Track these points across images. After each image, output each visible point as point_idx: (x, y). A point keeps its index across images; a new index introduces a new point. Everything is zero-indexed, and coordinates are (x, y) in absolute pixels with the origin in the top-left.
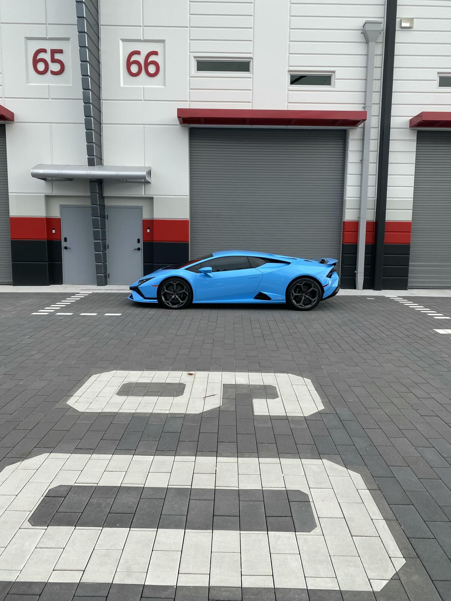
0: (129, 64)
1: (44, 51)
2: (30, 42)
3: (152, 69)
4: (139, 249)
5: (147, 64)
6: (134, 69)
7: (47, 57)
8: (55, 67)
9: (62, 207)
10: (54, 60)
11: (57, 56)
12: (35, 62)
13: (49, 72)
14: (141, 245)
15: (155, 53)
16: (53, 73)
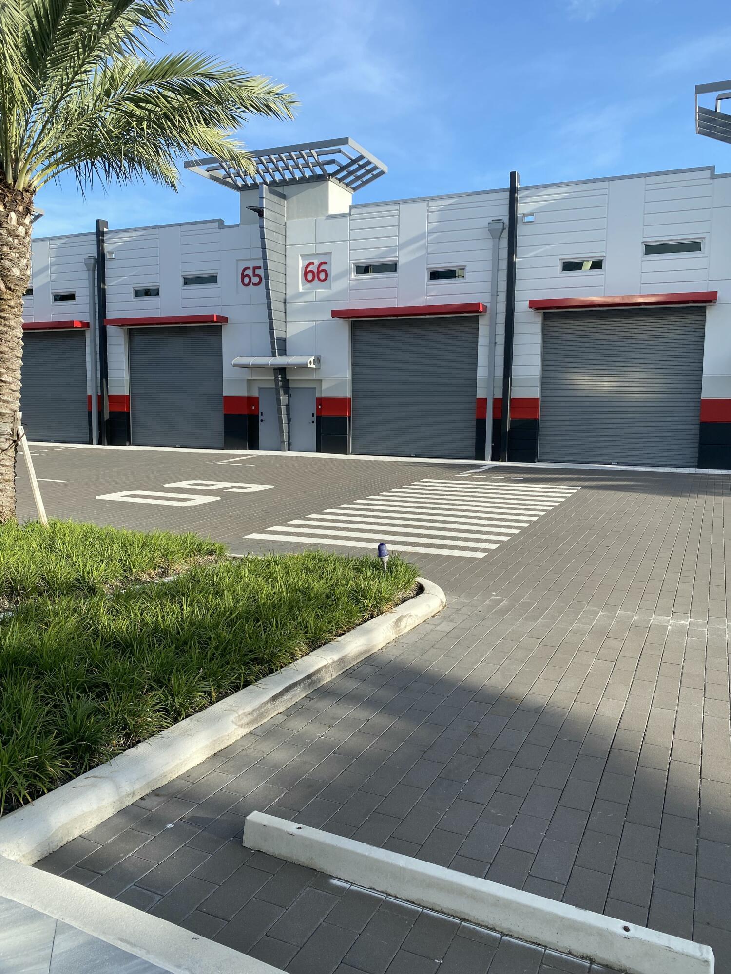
0: (306, 273)
1: (249, 268)
2: (239, 262)
3: (322, 276)
4: (313, 422)
5: (319, 272)
6: (310, 277)
7: (250, 272)
8: (255, 280)
9: (260, 388)
10: (255, 275)
11: (257, 272)
12: (243, 277)
13: (252, 284)
14: (314, 419)
15: (325, 263)
16: (254, 284)
